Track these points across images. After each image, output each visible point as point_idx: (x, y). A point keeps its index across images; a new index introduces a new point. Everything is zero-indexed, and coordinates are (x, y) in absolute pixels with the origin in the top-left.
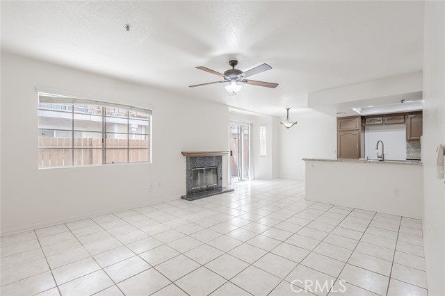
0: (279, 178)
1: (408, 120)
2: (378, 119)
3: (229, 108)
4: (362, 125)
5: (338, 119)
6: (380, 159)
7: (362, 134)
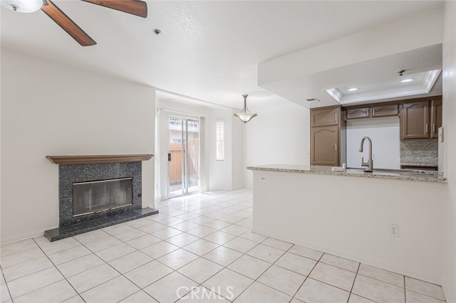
0: (243, 188)
1: (403, 111)
2: (364, 110)
3: (157, 91)
4: (342, 119)
5: (312, 110)
6: (367, 168)
7: (342, 132)
